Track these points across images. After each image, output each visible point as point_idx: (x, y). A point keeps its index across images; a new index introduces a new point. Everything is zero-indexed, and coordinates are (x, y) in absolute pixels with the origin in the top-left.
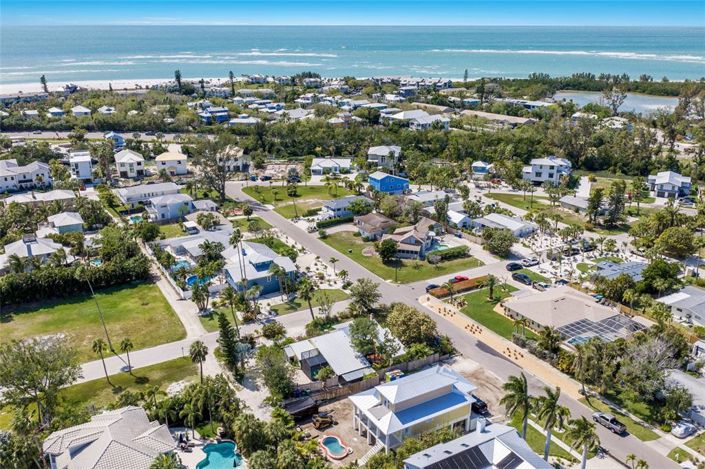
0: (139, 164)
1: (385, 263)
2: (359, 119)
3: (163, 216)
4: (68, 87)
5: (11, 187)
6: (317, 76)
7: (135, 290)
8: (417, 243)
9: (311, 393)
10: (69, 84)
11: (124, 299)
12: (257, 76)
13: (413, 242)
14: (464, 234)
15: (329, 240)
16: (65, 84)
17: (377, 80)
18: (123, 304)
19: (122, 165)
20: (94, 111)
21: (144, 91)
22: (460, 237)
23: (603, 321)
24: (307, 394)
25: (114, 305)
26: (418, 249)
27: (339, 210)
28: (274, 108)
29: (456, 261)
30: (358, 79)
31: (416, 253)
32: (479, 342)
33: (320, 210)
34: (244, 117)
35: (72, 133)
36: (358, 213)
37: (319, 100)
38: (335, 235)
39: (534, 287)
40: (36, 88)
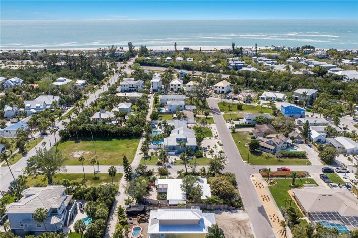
0: (179, 85)
1: (252, 152)
2: (312, 73)
3: (170, 110)
4: (185, 48)
5: (126, 90)
6: (313, 48)
7: (130, 140)
8: (274, 144)
9: (151, 204)
10: (186, 47)
11: (123, 143)
12: (279, 46)
13: (272, 143)
14: (313, 145)
15: (235, 134)
16: (184, 47)
17: (349, 51)
18: (121, 145)
19: (172, 85)
20: (185, 59)
21: (214, 52)
22: (310, 146)
23: (348, 217)
24: (149, 204)
25: (117, 144)
26: (273, 148)
27: (250, 120)
28: (270, 64)
29: (294, 159)
30: (338, 50)
31: (271, 150)
32: (262, 206)
33: (242, 118)
34: (249, 67)
35: (167, 69)
36: (259, 123)
37: (299, 61)
38: (239, 132)
39: (328, 185)
40: (172, 48)
